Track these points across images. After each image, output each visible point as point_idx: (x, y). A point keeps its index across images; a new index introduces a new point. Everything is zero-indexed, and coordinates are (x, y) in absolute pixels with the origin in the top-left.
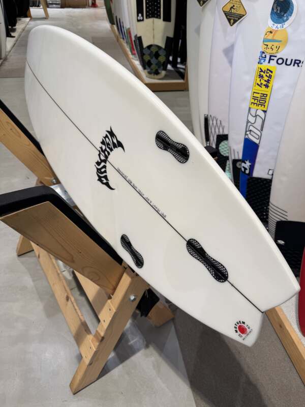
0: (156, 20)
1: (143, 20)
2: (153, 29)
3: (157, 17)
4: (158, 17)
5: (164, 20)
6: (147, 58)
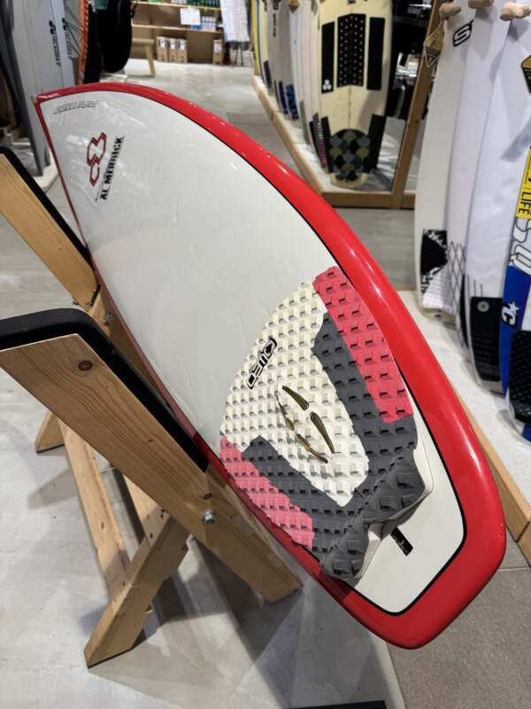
0: (354, 88)
1: (332, 90)
2: (350, 104)
3: (357, 84)
4: (359, 82)
5: (369, 87)
6: (335, 152)
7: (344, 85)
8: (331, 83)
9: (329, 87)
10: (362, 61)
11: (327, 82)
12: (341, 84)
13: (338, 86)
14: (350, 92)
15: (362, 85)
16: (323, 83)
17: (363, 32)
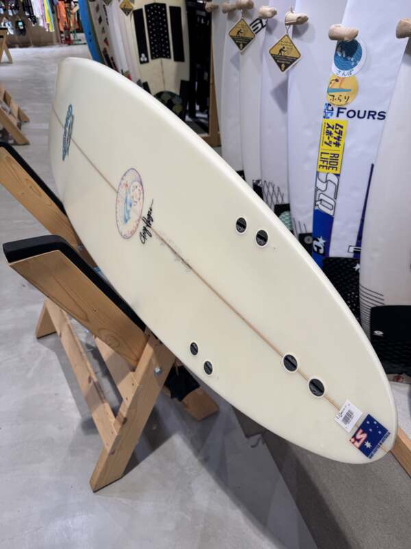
7: (156, 58)
8: (147, 56)
9: (146, 59)
10: (168, 39)
11: (143, 55)
12: (154, 57)
13: (152, 58)
14: (162, 63)
15: (170, 58)
16: (140, 56)
17: (166, 18)
